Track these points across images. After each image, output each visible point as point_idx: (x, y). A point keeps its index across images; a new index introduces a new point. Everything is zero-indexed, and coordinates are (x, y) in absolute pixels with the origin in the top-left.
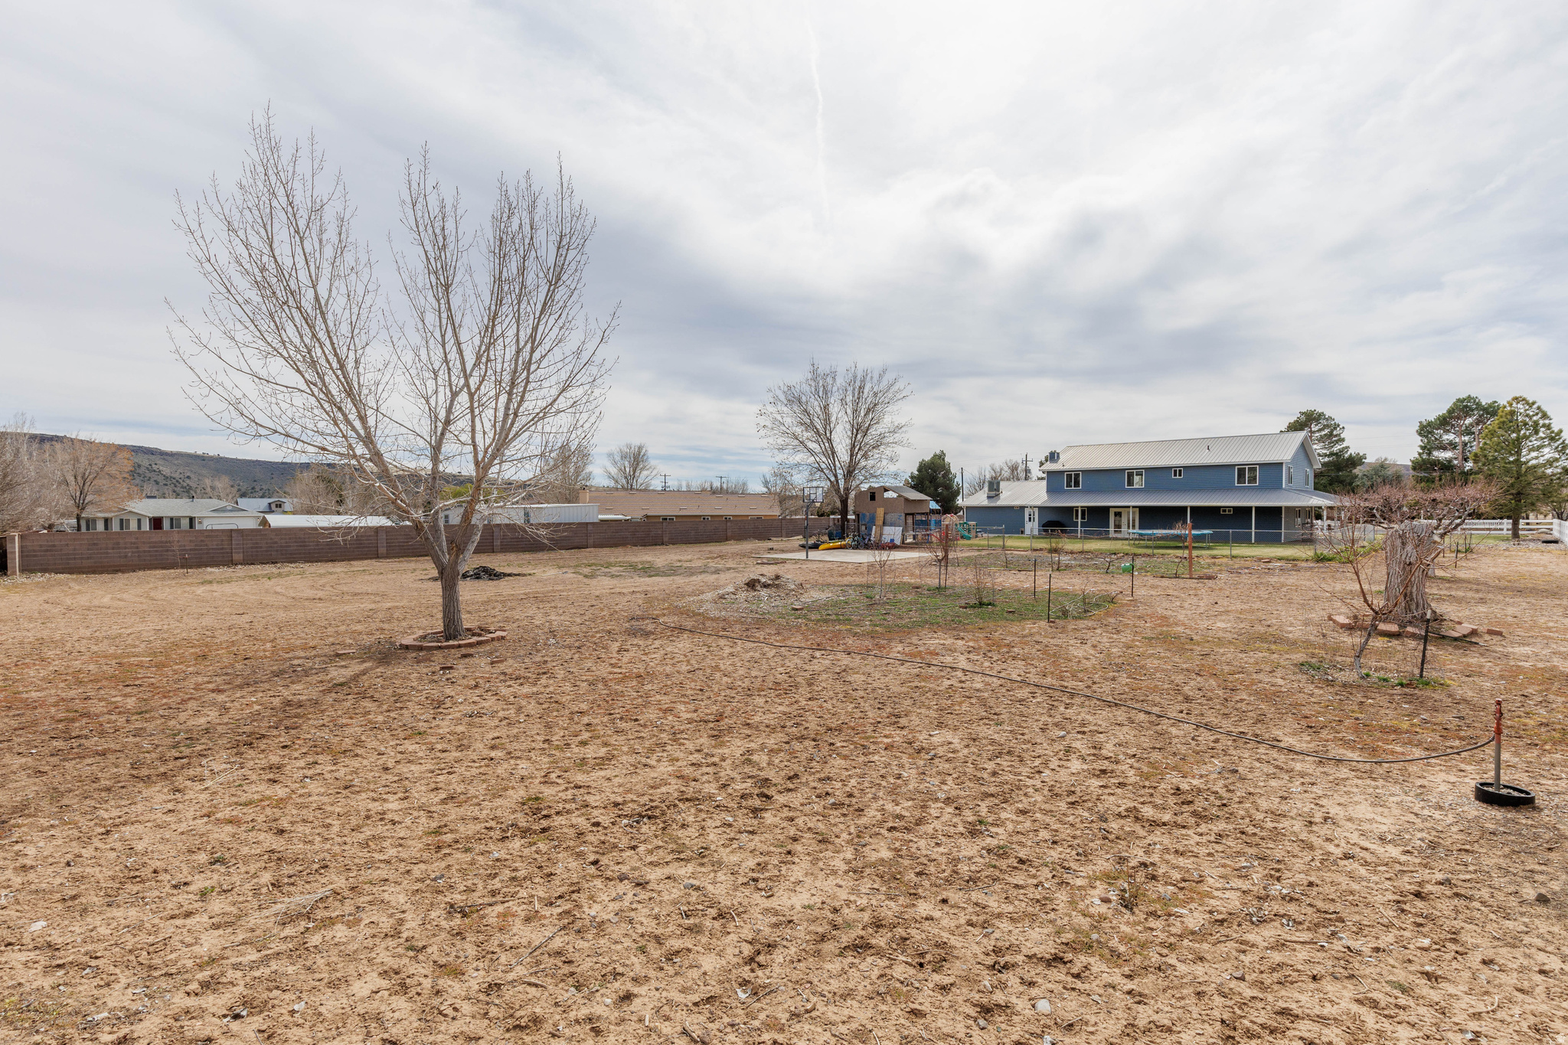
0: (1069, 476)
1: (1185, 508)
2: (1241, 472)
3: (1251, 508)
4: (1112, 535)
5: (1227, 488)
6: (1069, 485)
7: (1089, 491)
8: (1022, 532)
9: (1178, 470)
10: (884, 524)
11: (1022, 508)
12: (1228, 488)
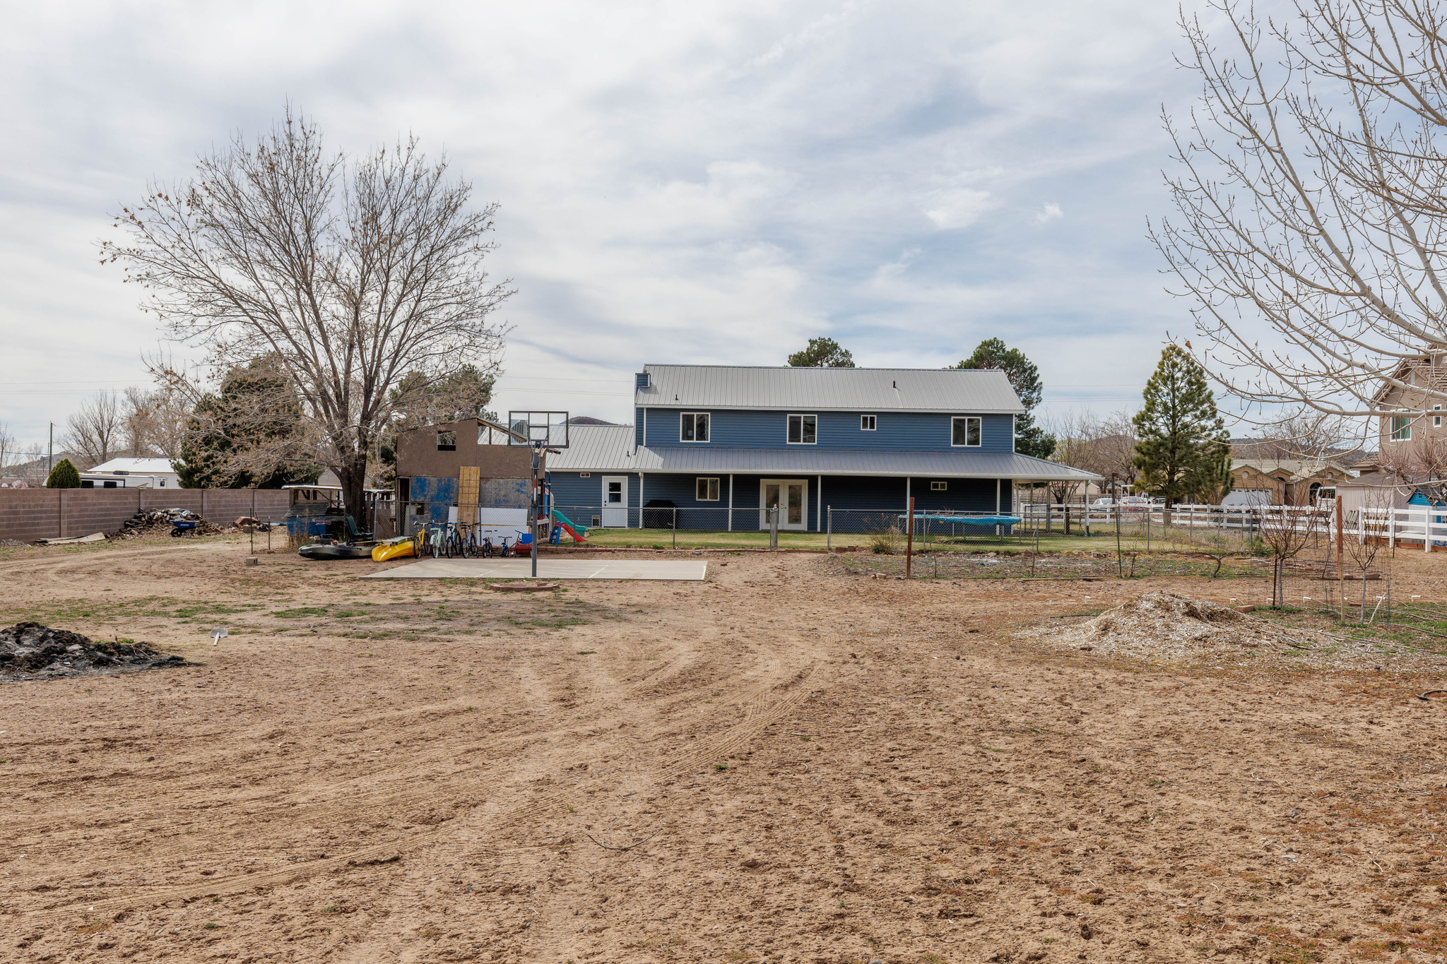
0: (688, 420)
1: (903, 479)
2: (959, 426)
3: (994, 481)
4: (763, 525)
5: (938, 449)
6: (686, 436)
7: (723, 446)
8: (596, 522)
9: (869, 418)
10: (483, 502)
11: (597, 475)
12: (940, 449)
